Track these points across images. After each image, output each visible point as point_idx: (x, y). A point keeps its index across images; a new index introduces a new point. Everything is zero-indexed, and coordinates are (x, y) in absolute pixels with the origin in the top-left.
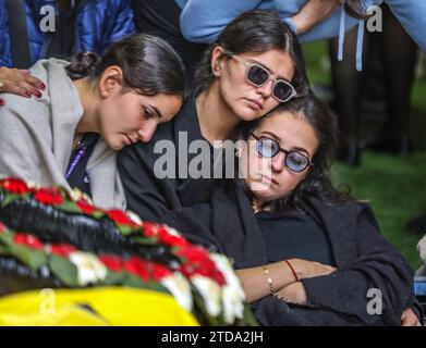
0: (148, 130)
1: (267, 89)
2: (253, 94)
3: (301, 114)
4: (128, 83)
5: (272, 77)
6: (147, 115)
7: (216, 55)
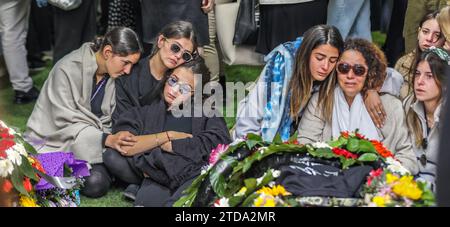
0: (127, 69)
1: (179, 55)
2: (173, 57)
3: (190, 69)
4: (114, 52)
5: (182, 50)
6: (127, 63)
7: (160, 38)
